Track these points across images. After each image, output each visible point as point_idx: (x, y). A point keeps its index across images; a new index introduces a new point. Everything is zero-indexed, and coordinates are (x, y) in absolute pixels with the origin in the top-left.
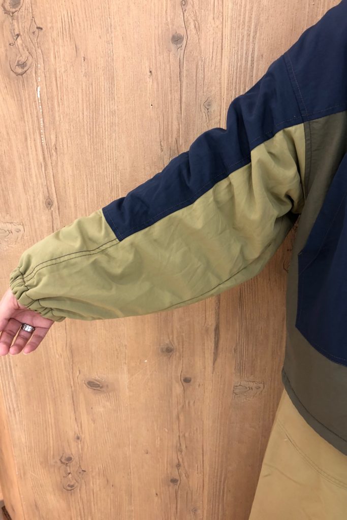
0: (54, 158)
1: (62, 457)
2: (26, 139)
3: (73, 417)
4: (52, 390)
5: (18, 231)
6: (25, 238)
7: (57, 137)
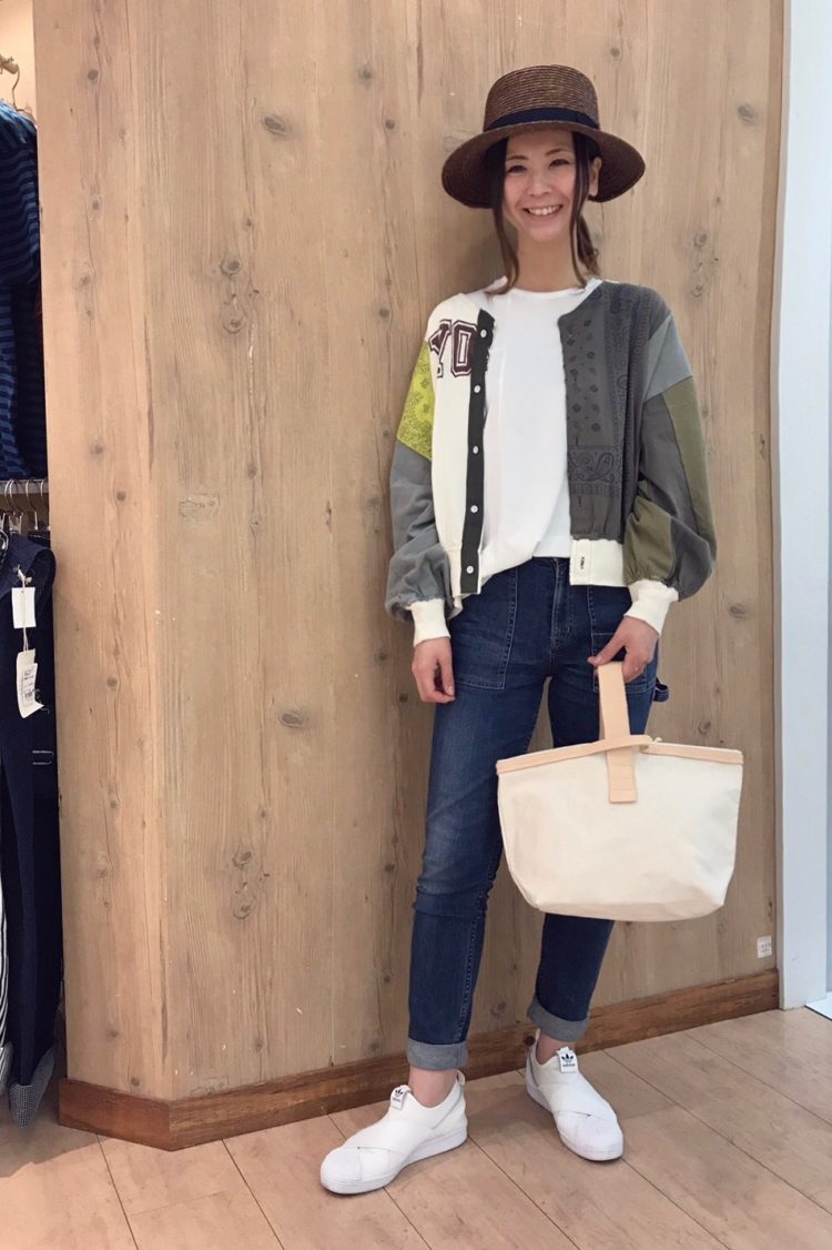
0: (262, 421)
2: (233, 400)
3: (259, 778)
4: (234, 735)
5: (212, 504)
6: (219, 513)
7: (266, 399)
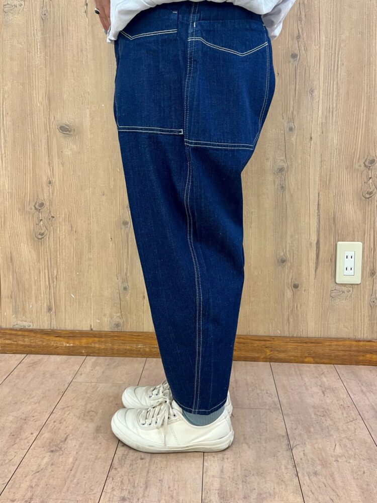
1: (36, 204)
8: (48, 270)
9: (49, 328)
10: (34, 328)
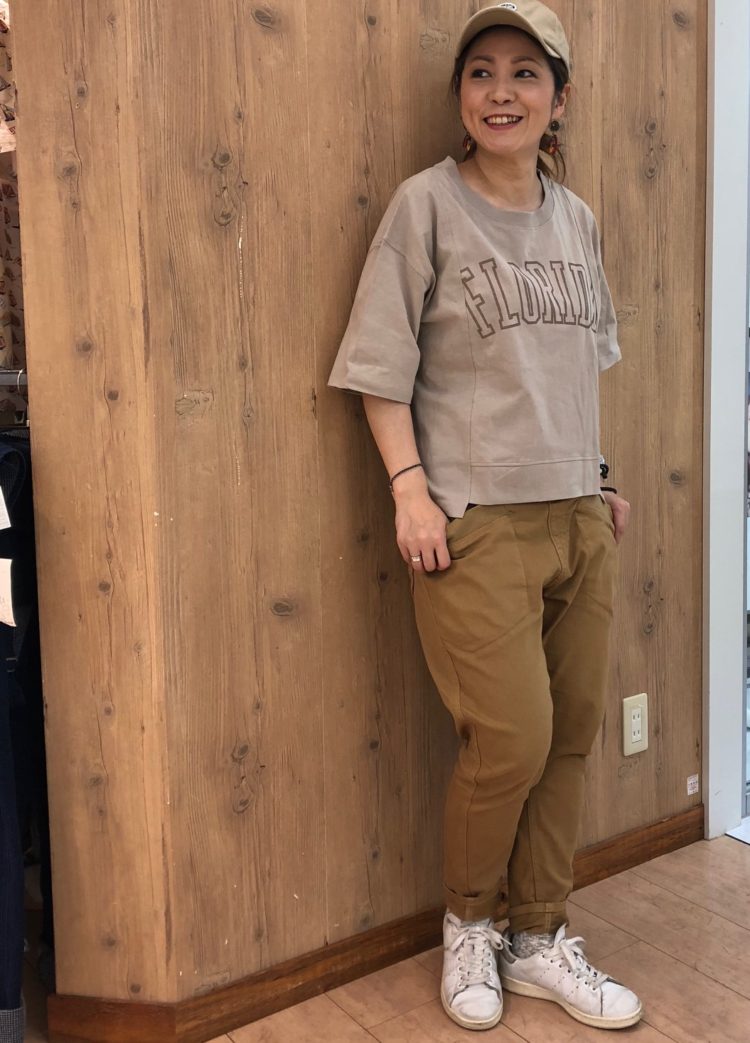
0: (251, 312)
1: (234, 750)
2: (224, 292)
3: (253, 670)
4: (229, 630)
5: (207, 400)
6: (214, 408)
7: (255, 290)
8: (256, 864)
9: (258, 969)
10: (233, 979)
